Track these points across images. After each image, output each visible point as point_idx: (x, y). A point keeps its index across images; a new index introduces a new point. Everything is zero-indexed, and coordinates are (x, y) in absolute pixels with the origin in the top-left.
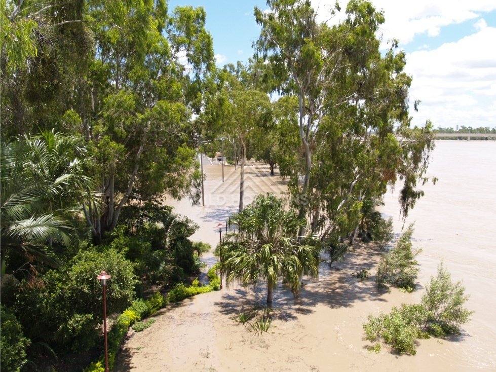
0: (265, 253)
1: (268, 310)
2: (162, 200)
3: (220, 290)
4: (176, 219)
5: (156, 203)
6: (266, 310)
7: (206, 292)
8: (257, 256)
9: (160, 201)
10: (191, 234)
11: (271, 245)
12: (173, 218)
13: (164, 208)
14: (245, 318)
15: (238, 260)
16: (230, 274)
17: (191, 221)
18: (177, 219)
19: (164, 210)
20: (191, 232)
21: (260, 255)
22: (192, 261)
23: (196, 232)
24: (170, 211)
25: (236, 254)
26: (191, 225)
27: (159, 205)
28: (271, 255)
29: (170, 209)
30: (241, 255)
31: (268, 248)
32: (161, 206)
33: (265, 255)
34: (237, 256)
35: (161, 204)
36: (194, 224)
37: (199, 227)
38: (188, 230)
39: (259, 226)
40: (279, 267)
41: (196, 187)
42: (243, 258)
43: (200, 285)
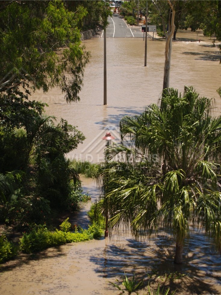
0: (171, 185)
1: (172, 276)
2: (27, 91)
3: (105, 238)
4: (47, 123)
5: (18, 96)
6: (170, 276)
7: (81, 240)
8: (157, 188)
9: (25, 94)
10: (71, 148)
11: (181, 171)
12: (42, 122)
13: (31, 104)
14: (133, 286)
15: (127, 193)
16: (115, 214)
17: (72, 128)
18: (49, 124)
19: (30, 108)
20: (71, 145)
21: (162, 188)
22: (66, 191)
23: (79, 145)
24: (39, 109)
25: (126, 182)
26: (71, 134)
27: (24, 100)
28: (180, 188)
29: (40, 106)
30: (132, 186)
31: (175, 176)
32: (27, 101)
33: (170, 188)
34: (127, 187)
35: (27, 98)
36: (76, 133)
37: (84, 138)
38: (67, 142)
39: (164, 140)
40: (191, 209)
41: (73, 72)
42: (135, 190)
43: (72, 230)
